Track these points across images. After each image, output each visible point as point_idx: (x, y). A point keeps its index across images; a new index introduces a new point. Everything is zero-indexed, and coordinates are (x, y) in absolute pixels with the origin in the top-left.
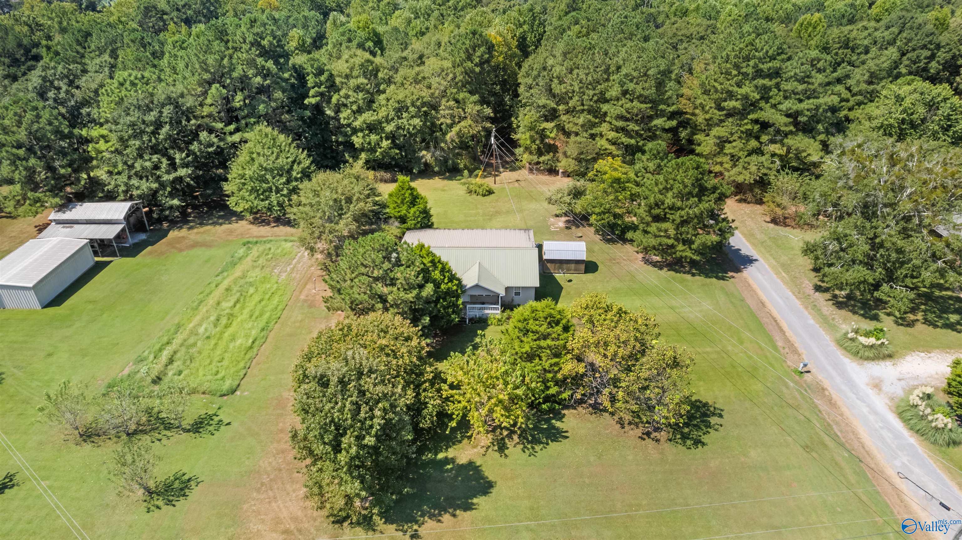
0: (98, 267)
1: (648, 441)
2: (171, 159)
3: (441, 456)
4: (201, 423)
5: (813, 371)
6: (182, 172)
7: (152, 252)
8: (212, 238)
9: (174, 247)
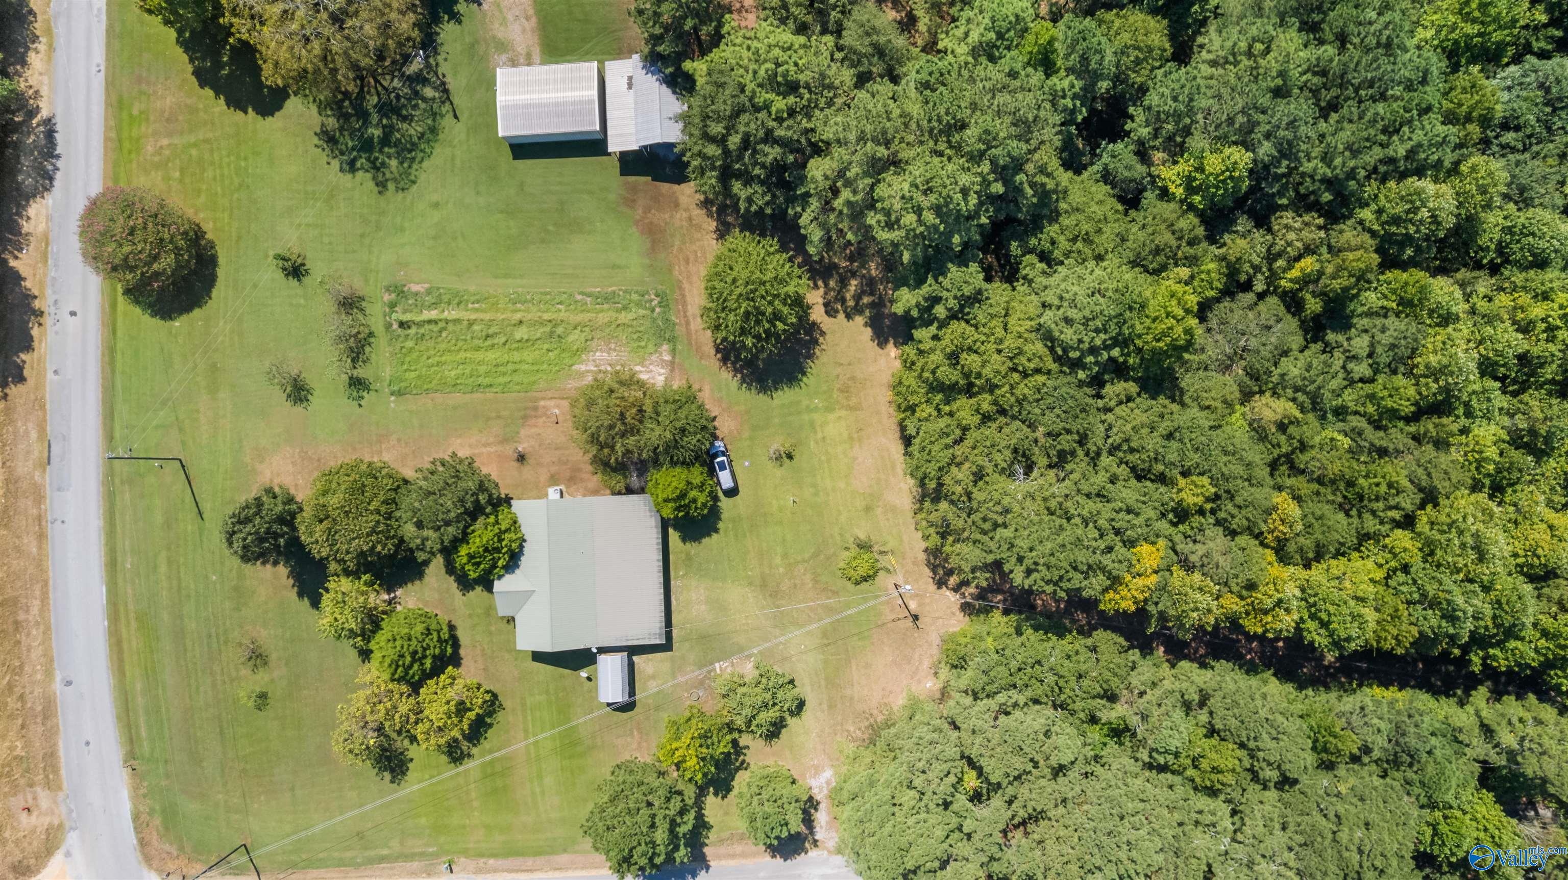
4: (360, 384)
7: (634, 189)
8: (677, 243)
9: (647, 210)
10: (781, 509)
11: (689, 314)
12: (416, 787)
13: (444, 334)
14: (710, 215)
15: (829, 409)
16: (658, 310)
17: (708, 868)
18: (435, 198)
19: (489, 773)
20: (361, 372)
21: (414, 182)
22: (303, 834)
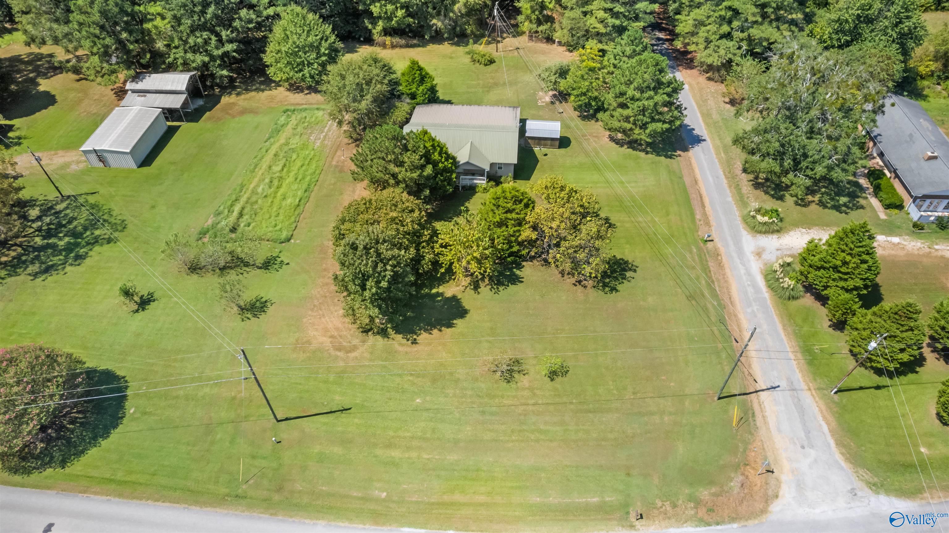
0: (171, 132)
1: (579, 287)
2: (218, 35)
3: (434, 291)
4: (269, 262)
5: (716, 240)
6: (229, 47)
7: (211, 118)
16: (295, 112)
20: (259, 262)
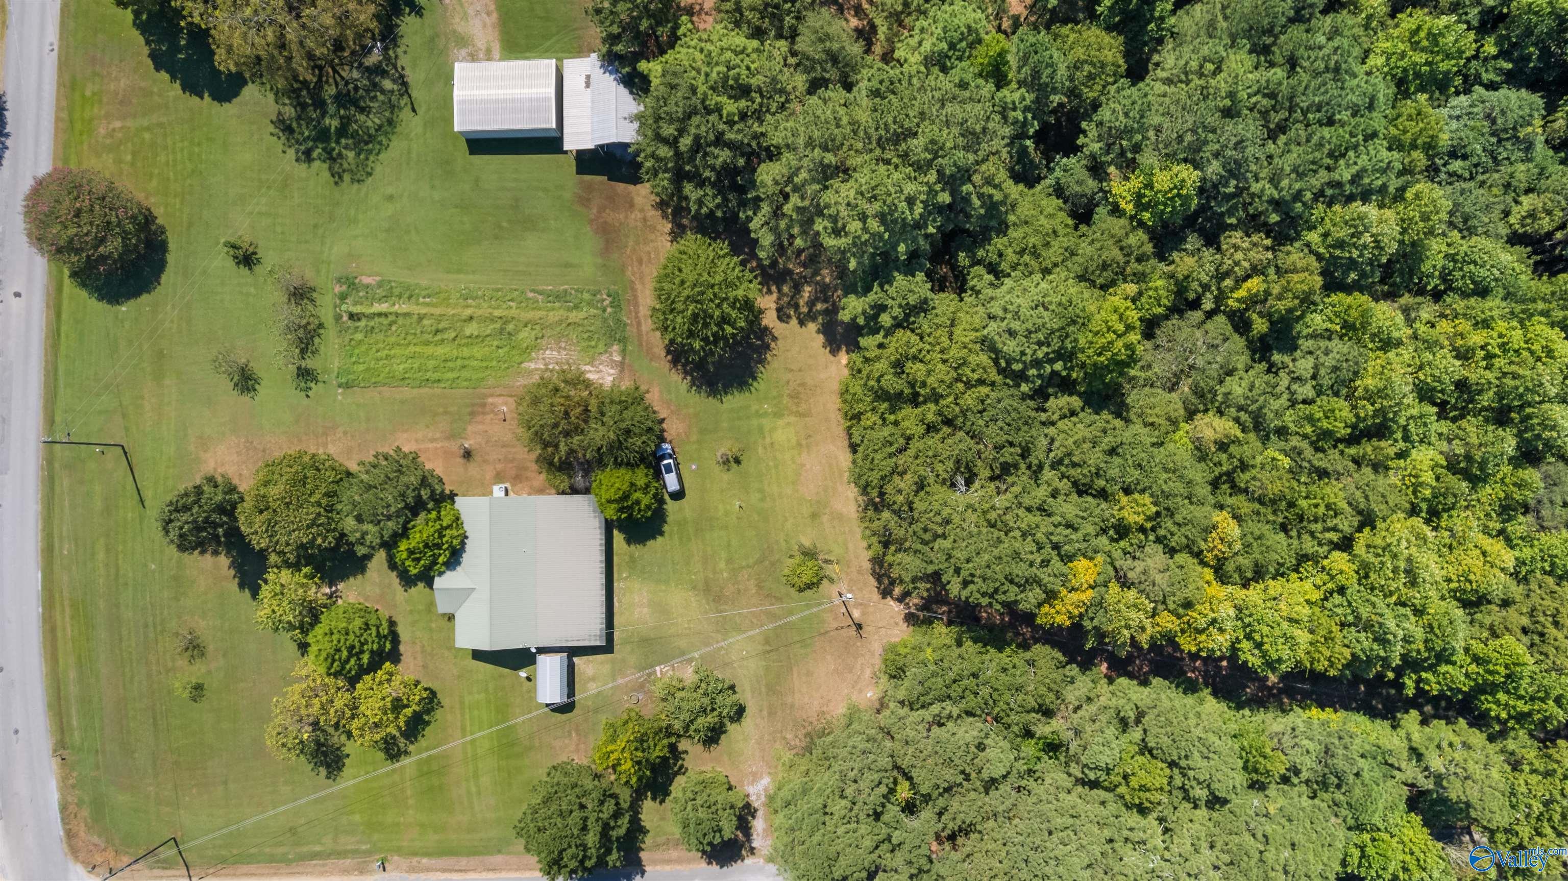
7: (589, 188)
8: (631, 243)
9: (602, 209)
10: (727, 514)
11: (641, 314)
12: (351, 782)
13: (394, 328)
14: (665, 216)
15: (778, 415)
16: (609, 310)
17: (643, 873)
18: (390, 190)
19: (426, 770)
20: (309, 363)
21: (369, 174)
22: (234, 827)
